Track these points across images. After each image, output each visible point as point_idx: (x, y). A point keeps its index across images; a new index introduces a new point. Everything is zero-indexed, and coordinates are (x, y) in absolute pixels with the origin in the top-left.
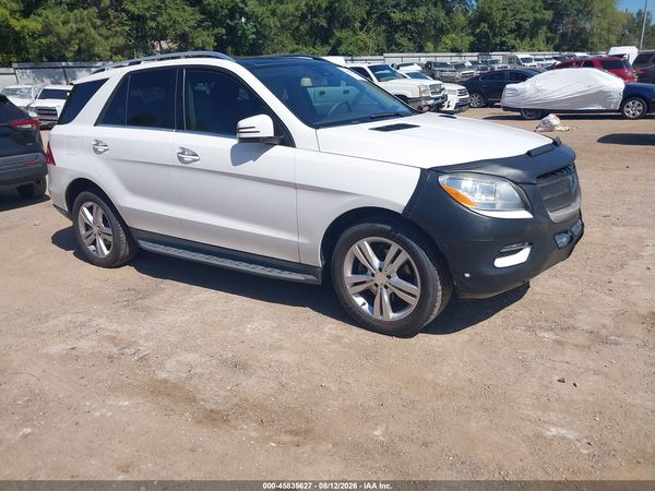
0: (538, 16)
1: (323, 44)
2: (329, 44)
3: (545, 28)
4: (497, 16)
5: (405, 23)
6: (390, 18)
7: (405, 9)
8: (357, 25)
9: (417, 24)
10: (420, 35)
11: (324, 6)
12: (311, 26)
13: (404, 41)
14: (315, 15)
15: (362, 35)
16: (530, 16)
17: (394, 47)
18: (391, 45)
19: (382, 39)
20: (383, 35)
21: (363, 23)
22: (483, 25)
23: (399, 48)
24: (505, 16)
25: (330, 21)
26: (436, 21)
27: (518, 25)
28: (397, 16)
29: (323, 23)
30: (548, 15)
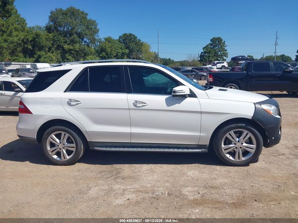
0: (123, 51)
1: (30, 57)
2: (33, 57)
3: (126, 56)
4: (109, 50)
5: (70, 50)
6: (63, 47)
7: (70, 44)
8: (47, 49)
9: (75, 51)
10: (77, 56)
11: (30, 39)
12: (23, 48)
13: (70, 58)
14: (25, 43)
15: (50, 54)
16: (120, 51)
17: (66, 60)
18: (64, 59)
19: (59, 56)
20: (60, 55)
21: (50, 49)
22: (103, 53)
23: (68, 61)
24: (112, 50)
25: (33, 47)
26: (84, 50)
27: (117, 54)
28: (66, 47)
29: (30, 47)
30: (127, 51)
